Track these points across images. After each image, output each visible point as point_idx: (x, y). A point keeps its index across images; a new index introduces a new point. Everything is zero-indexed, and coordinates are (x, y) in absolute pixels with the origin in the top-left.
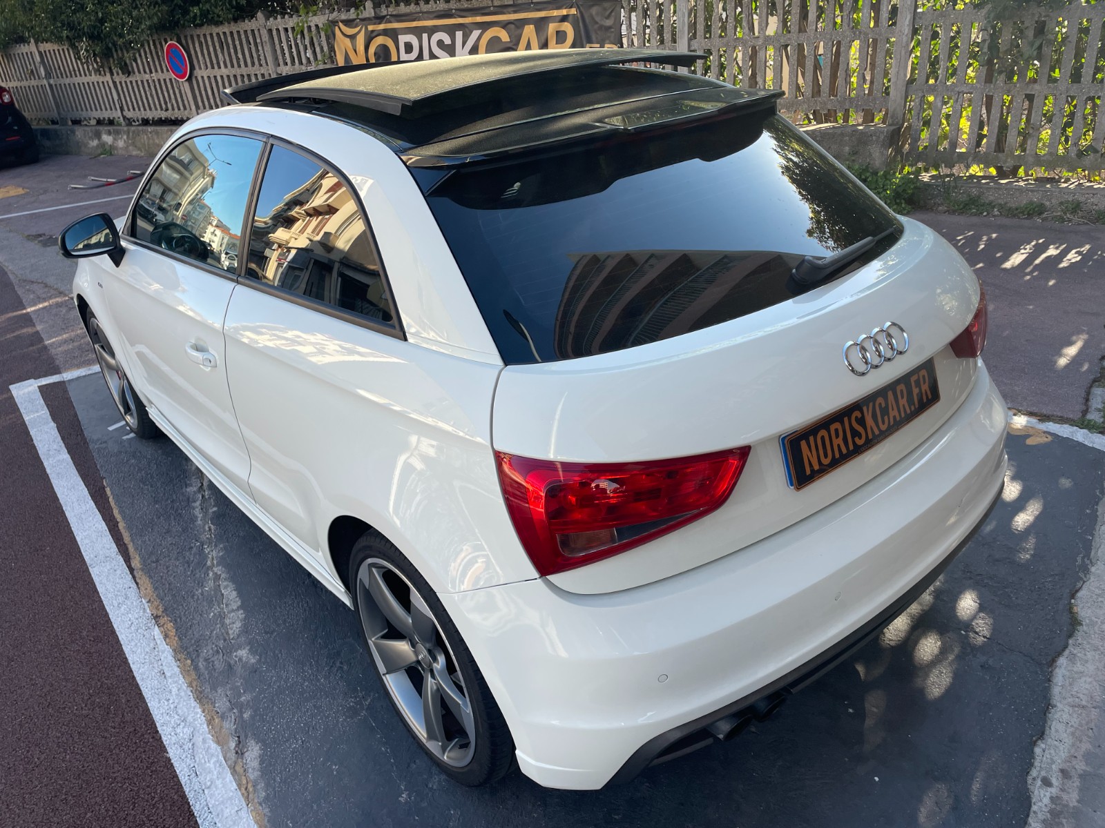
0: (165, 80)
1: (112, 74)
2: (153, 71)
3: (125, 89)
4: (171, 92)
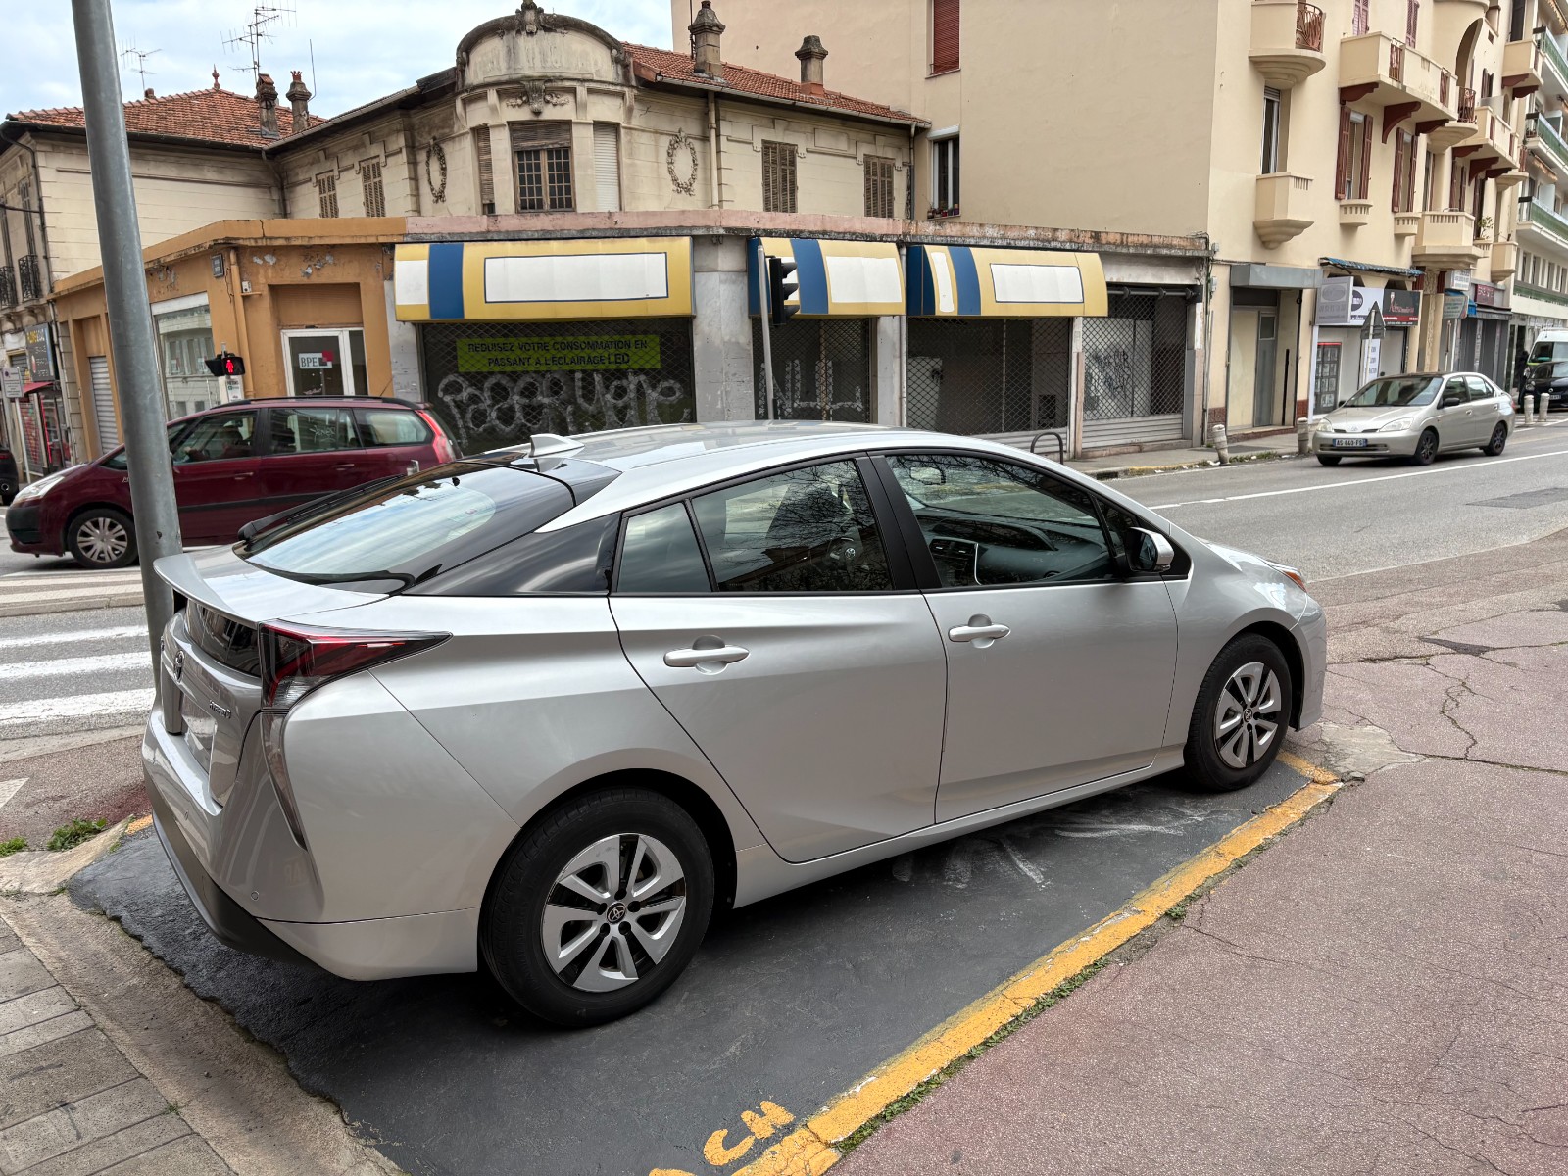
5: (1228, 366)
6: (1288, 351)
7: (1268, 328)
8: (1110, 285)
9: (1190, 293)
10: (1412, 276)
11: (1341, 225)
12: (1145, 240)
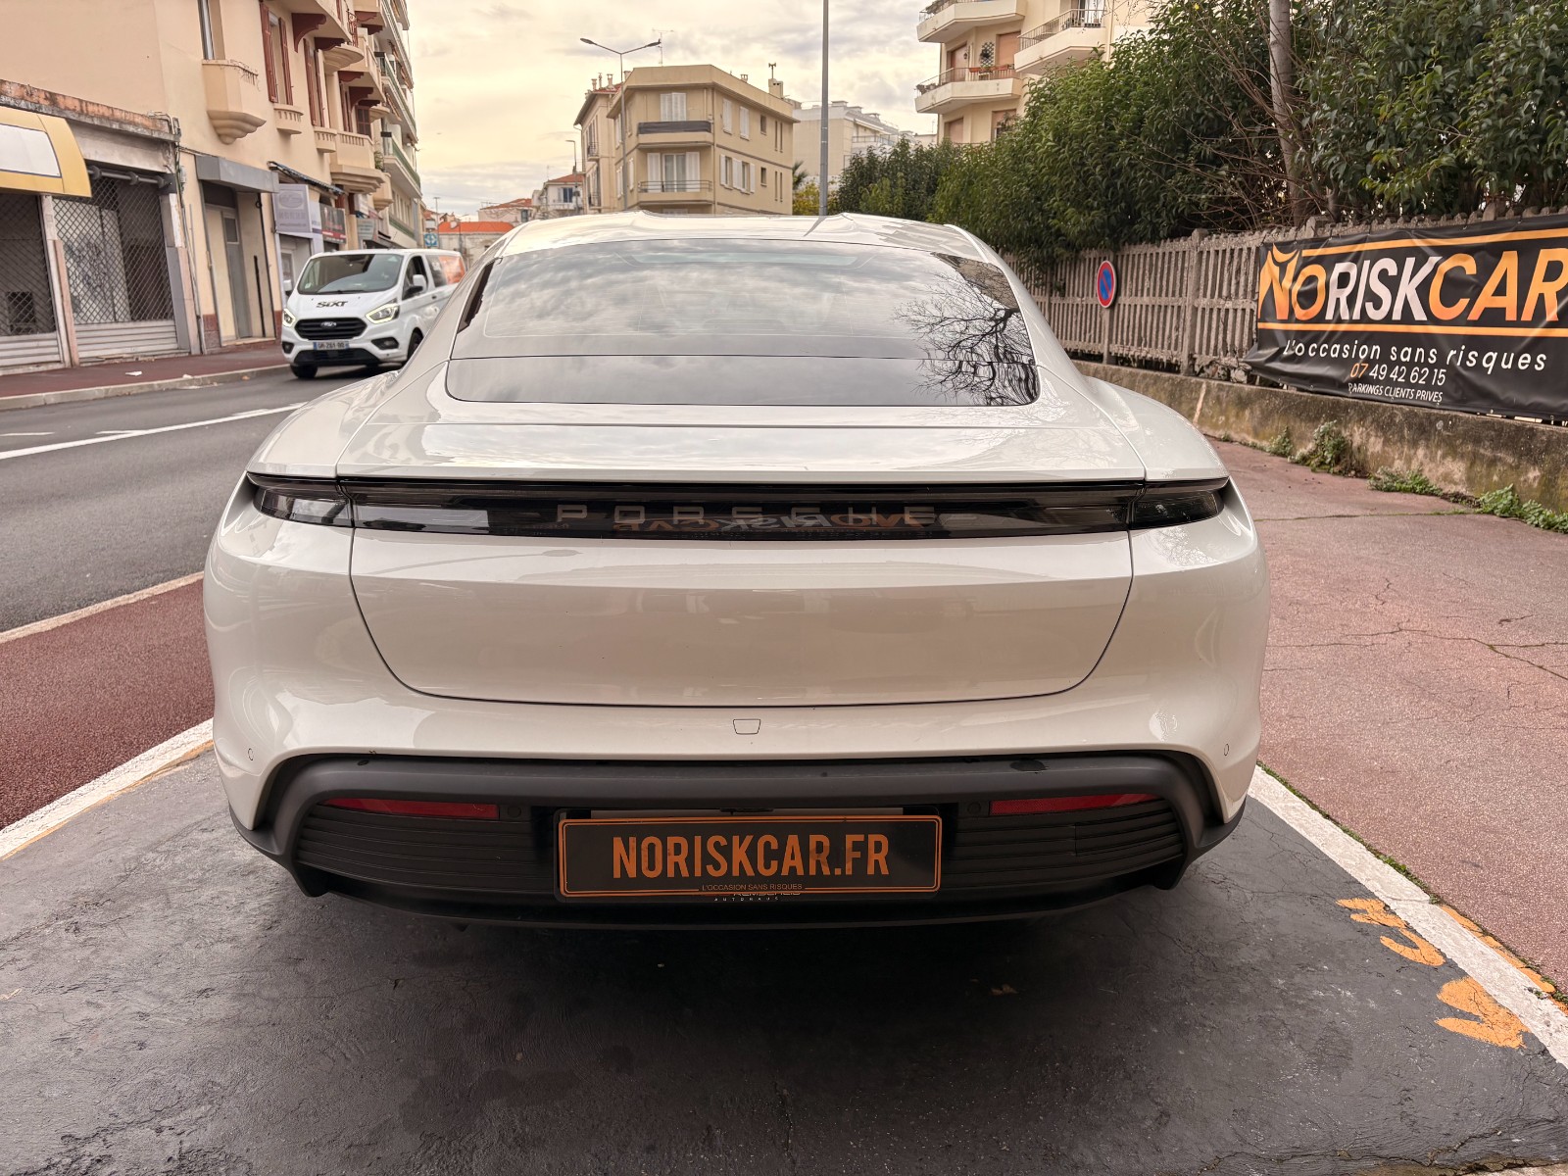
0: (1092, 305)
1: (1051, 295)
2: (1085, 293)
4: (1093, 319)
5: (211, 269)
6: (256, 258)
7: (232, 231)
8: (89, 164)
9: (163, 182)
10: (336, 193)
11: (278, 129)
12: (107, 113)
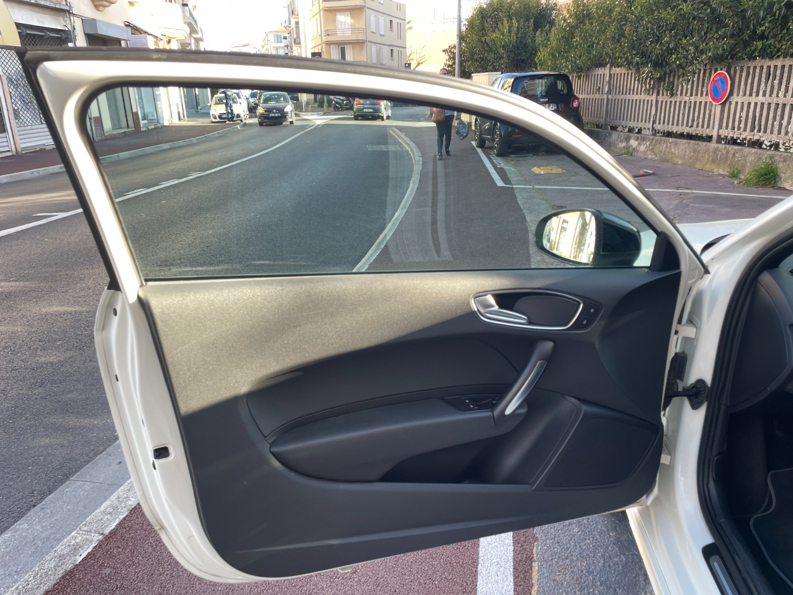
0: (701, 103)
1: (658, 94)
2: (694, 94)
3: (663, 107)
4: (702, 112)
9: (64, 36)
10: (162, 40)
11: (129, 2)
